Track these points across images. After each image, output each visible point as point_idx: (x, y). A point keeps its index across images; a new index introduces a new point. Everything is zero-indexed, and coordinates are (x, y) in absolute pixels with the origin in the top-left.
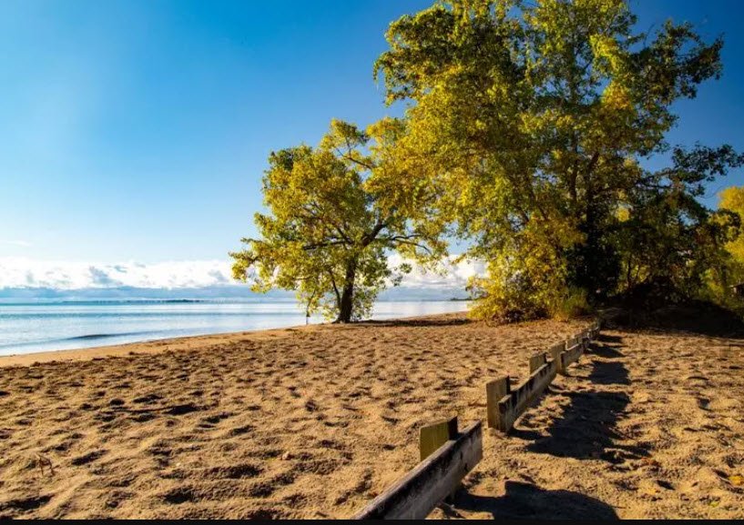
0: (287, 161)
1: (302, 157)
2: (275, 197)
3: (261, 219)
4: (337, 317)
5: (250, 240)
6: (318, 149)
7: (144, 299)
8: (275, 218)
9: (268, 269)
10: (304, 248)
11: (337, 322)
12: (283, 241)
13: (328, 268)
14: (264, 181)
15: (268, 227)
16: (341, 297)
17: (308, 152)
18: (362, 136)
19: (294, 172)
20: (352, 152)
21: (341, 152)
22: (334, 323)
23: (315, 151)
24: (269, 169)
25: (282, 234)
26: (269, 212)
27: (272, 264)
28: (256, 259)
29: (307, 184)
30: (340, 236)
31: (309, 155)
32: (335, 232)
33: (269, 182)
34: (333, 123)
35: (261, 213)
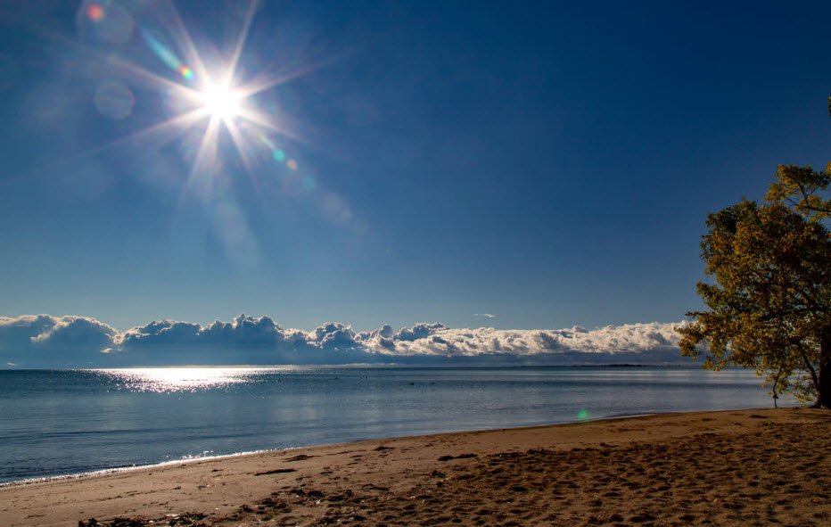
0: (727, 222)
1: (746, 214)
2: (718, 265)
3: (705, 289)
4: (815, 399)
5: (695, 314)
6: (764, 203)
7: (588, 364)
8: (722, 288)
9: (719, 343)
10: (761, 319)
11: (817, 406)
12: (734, 312)
13: (795, 340)
14: (703, 246)
15: (714, 297)
16: (818, 375)
17: (751, 207)
18: (821, 178)
19: (738, 235)
20: (809, 198)
21: (793, 200)
22: (812, 407)
23: (760, 206)
24: (707, 233)
25: (732, 304)
26: (713, 281)
27: (723, 338)
28: (706, 333)
29: (755, 247)
30: (806, 301)
31: (753, 209)
32: (799, 296)
33: (708, 246)
34: (780, 170)
35: (705, 282)
